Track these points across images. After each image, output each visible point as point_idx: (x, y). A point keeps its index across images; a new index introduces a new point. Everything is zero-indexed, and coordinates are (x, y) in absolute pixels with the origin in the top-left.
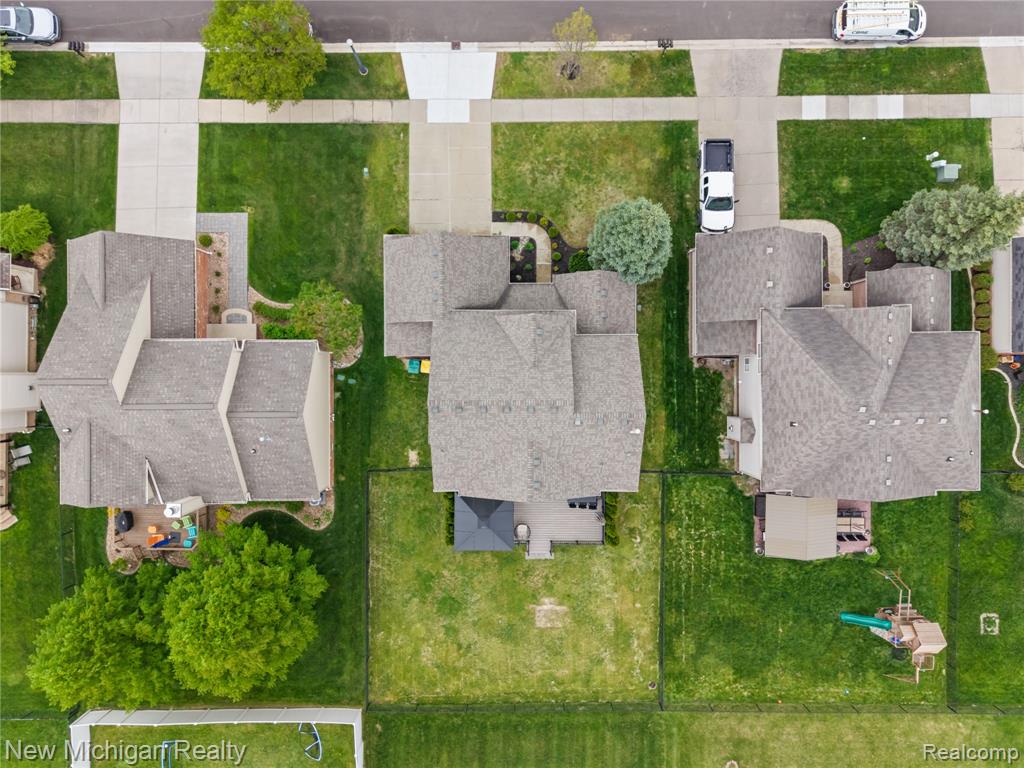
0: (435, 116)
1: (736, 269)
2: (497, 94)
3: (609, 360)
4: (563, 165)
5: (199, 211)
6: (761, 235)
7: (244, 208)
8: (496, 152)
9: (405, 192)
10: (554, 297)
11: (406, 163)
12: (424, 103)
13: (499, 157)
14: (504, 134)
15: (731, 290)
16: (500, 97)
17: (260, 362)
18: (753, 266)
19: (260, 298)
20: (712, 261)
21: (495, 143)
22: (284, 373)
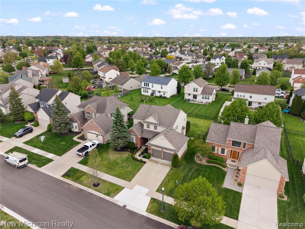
0: (146, 190)
1: (104, 123)
2: (123, 188)
3: (141, 114)
4: (119, 166)
5: (242, 193)
6: (96, 121)
7: (223, 188)
8: (134, 175)
9: (167, 175)
10: (143, 134)
11: (163, 182)
12: (147, 195)
13: (134, 173)
14: (129, 178)
15: (108, 122)
16: (122, 187)
17: (222, 138)
18: (101, 120)
19: (223, 169)
20: (107, 128)
21: (133, 177)
22: (216, 134)
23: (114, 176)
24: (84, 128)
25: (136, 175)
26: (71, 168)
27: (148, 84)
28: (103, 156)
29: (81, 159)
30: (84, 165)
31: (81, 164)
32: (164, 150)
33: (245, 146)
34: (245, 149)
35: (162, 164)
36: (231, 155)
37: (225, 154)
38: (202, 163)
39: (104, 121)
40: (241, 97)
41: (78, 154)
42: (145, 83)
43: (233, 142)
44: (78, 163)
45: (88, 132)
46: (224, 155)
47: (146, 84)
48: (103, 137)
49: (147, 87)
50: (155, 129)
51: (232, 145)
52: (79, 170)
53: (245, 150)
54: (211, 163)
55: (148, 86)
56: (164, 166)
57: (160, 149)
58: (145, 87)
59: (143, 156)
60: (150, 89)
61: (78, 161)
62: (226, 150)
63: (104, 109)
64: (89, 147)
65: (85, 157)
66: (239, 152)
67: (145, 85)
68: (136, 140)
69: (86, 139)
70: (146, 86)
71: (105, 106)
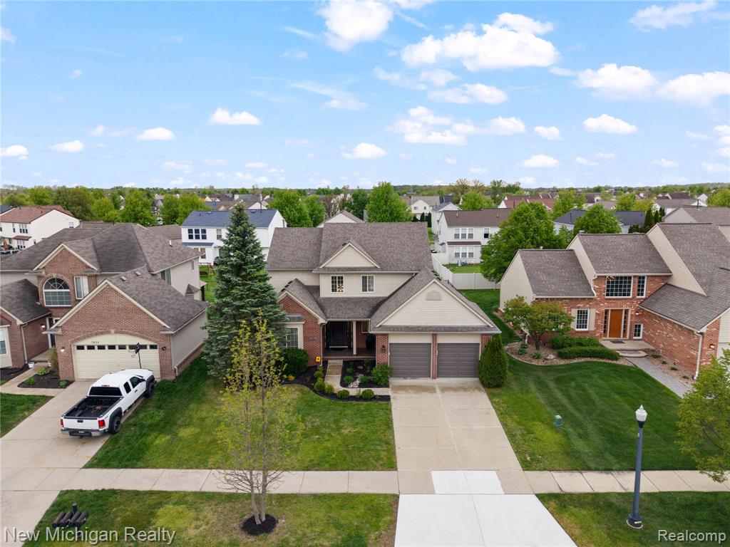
1: (156, 297)
2: (392, 499)
6: (124, 288)
8: (388, 444)
9: (502, 415)
10: (328, 311)
11: (510, 434)
13: (383, 438)
14: (378, 459)
15: (169, 297)
17: (572, 281)
18: (142, 287)
19: (617, 363)
20: (172, 315)
21: (391, 452)
22: (548, 274)
23: (307, 469)
24: (60, 332)
25: (396, 442)
26: (59, 496)
27: (204, 231)
28: (195, 416)
29: (93, 449)
30: (126, 467)
31: (107, 466)
32: (442, 340)
33: (643, 286)
34: (644, 297)
35: (445, 389)
36: (605, 327)
37: (591, 326)
38: (549, 363)
39: (154, 293)
40: (465, 237)
41: (73, 432)
42: (190, 231)
43: (608, 282)
44: (86, 467)
45: (80, 348)
46: (587, 332)
47: (197, 231)
48: (164, 349)
49: (201, 241)
50: (364, 290)
51: (607, 295)
52: (114, 492)
53: (645, 299)
54: (574, 358)
55: (204, 237)
56: (458, 393)
57: (427, 340)
58: (194, 241)
59: (358, 382)
60: (210, 244)
61: (87, 461)
62: (592, 314)
63: (134, 258)
64: (123, 390)
65: (107, 438)
66: (626, 311)
67: (191, 237)
68: (305, 338)
69: (69, 383)
70: (197, 237)
71: (132, 248)
